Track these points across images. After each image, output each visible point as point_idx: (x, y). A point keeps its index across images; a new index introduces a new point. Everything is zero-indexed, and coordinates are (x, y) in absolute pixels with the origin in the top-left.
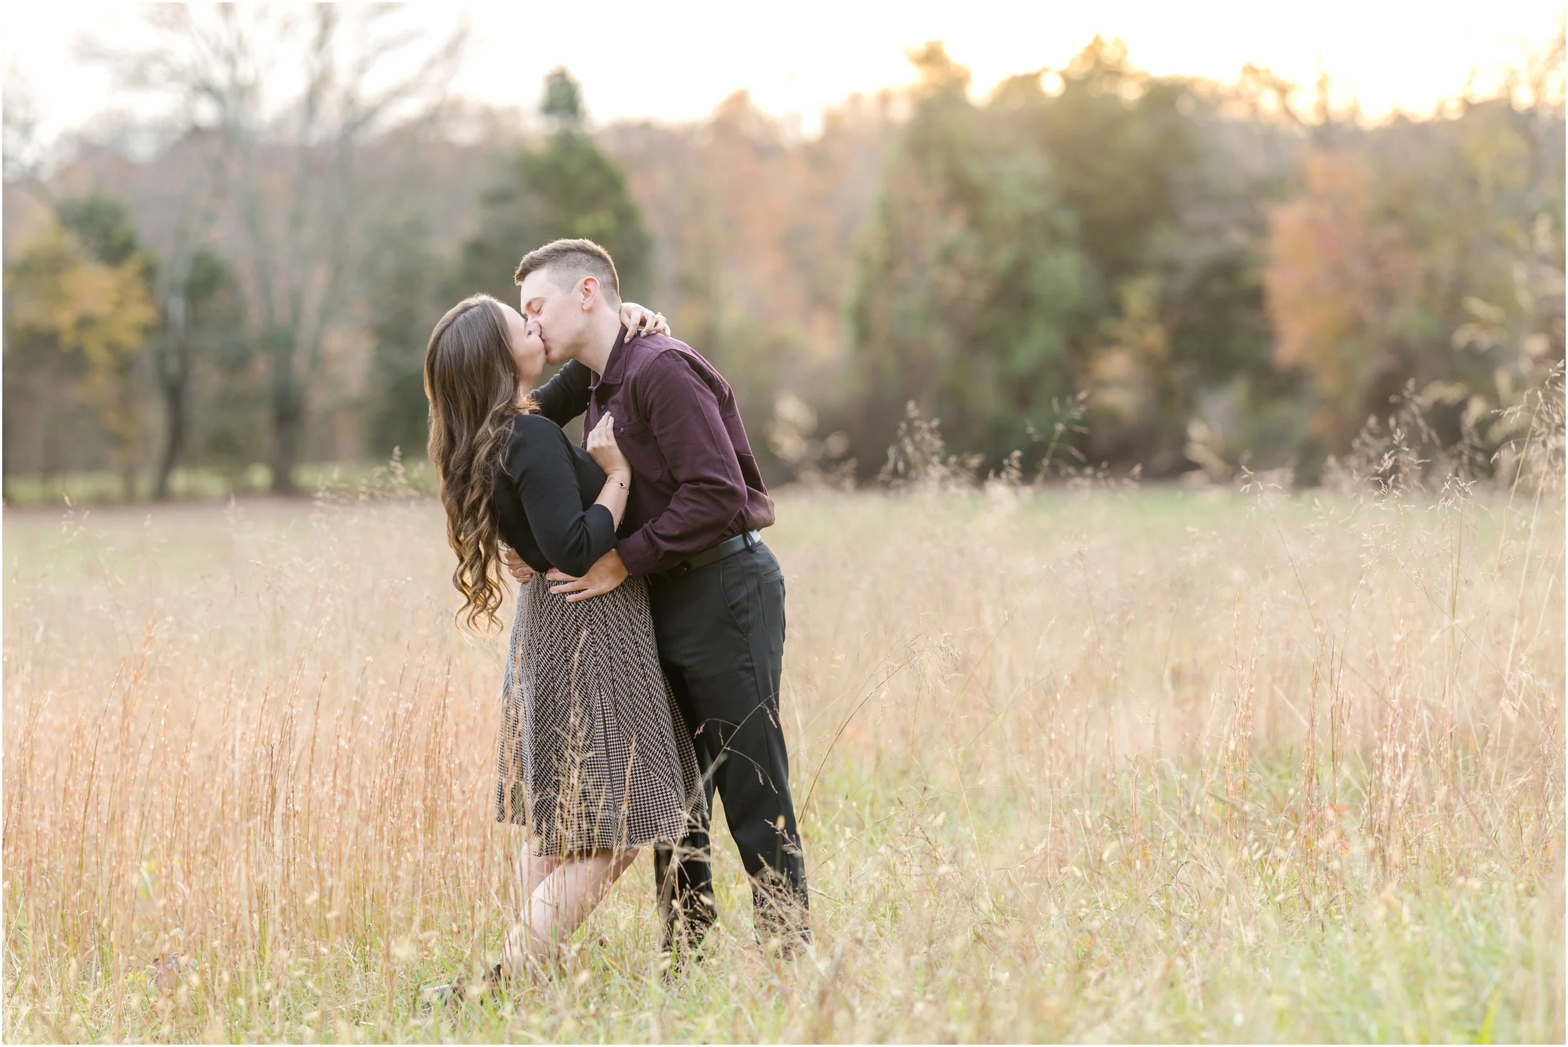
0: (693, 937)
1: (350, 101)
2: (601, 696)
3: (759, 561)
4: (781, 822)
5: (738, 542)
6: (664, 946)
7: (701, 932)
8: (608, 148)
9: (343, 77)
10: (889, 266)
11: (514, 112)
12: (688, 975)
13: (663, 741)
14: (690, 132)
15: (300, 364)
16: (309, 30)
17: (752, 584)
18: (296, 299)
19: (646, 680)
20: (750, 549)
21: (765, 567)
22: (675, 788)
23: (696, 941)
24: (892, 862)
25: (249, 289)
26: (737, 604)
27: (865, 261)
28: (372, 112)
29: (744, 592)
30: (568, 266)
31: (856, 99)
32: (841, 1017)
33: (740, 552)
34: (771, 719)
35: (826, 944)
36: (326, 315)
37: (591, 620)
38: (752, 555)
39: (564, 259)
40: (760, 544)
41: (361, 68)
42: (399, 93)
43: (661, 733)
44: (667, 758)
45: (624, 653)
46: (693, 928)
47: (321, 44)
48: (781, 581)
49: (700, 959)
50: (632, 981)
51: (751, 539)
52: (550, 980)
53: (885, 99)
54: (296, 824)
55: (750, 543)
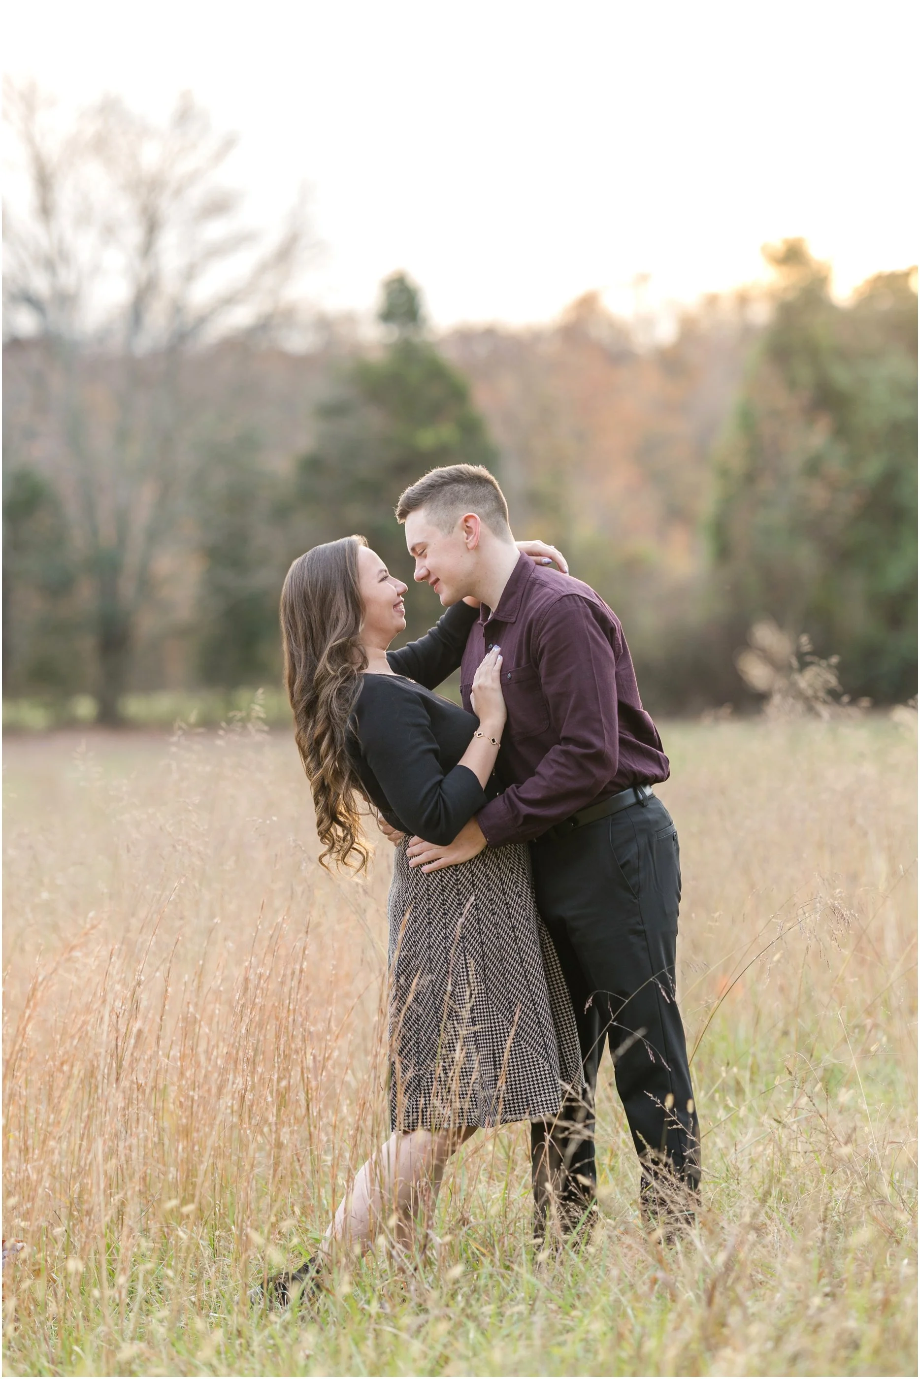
0: (567, 1221)
1: (177, 309)
2: (466, 960)
3: (650, 816)
4: (669, 1101)
5: (628, 796)
6: (536, 1231)
7: (576, 1214)
8: (450, 356)
9: (169, 285)
10: (750, 478)
11: (350, 319)
12: (562, 1263)
13: (535, 1009)
14: (537, 337)
15: (127, 589)
16: (133, 235)
17: (642, 840)
18: (122, 519)
19: (517, 944)
20: (641, 804)
21: (657, 822)
22: (547, 1059)
23: (570, 1225)
24: (776, 1136)
25: (72, 509)
26: (628, 862)
27: (724, 473)
28: (202, 320)
29: (634, 849)
30: (445, 504)
31: (712, 301)
32: (734, 1317)
33: (631, 806)
34: (664, 994)
35: (712, 1231)
36: (154, 536)
37: (458, 880)
38: (643, 810)
39: (441, 495)
40: (652, 797)
41: (190, 274)
42: (229, 301)
43: (533, 1000)
44: (540, 1027)
45: (494, 914)
46: (568, 1211)
47: (148, 248)
48: (674, 838)
49: (575, 1244)
50: (503, 1271)
51: (643, 793)
52: (416, 1269)
53: (743, 300)
54: (140, 1097)
55: (641, 797)
